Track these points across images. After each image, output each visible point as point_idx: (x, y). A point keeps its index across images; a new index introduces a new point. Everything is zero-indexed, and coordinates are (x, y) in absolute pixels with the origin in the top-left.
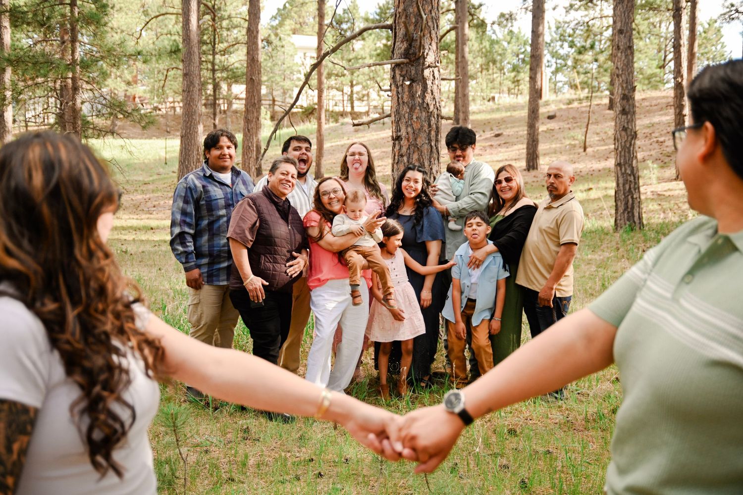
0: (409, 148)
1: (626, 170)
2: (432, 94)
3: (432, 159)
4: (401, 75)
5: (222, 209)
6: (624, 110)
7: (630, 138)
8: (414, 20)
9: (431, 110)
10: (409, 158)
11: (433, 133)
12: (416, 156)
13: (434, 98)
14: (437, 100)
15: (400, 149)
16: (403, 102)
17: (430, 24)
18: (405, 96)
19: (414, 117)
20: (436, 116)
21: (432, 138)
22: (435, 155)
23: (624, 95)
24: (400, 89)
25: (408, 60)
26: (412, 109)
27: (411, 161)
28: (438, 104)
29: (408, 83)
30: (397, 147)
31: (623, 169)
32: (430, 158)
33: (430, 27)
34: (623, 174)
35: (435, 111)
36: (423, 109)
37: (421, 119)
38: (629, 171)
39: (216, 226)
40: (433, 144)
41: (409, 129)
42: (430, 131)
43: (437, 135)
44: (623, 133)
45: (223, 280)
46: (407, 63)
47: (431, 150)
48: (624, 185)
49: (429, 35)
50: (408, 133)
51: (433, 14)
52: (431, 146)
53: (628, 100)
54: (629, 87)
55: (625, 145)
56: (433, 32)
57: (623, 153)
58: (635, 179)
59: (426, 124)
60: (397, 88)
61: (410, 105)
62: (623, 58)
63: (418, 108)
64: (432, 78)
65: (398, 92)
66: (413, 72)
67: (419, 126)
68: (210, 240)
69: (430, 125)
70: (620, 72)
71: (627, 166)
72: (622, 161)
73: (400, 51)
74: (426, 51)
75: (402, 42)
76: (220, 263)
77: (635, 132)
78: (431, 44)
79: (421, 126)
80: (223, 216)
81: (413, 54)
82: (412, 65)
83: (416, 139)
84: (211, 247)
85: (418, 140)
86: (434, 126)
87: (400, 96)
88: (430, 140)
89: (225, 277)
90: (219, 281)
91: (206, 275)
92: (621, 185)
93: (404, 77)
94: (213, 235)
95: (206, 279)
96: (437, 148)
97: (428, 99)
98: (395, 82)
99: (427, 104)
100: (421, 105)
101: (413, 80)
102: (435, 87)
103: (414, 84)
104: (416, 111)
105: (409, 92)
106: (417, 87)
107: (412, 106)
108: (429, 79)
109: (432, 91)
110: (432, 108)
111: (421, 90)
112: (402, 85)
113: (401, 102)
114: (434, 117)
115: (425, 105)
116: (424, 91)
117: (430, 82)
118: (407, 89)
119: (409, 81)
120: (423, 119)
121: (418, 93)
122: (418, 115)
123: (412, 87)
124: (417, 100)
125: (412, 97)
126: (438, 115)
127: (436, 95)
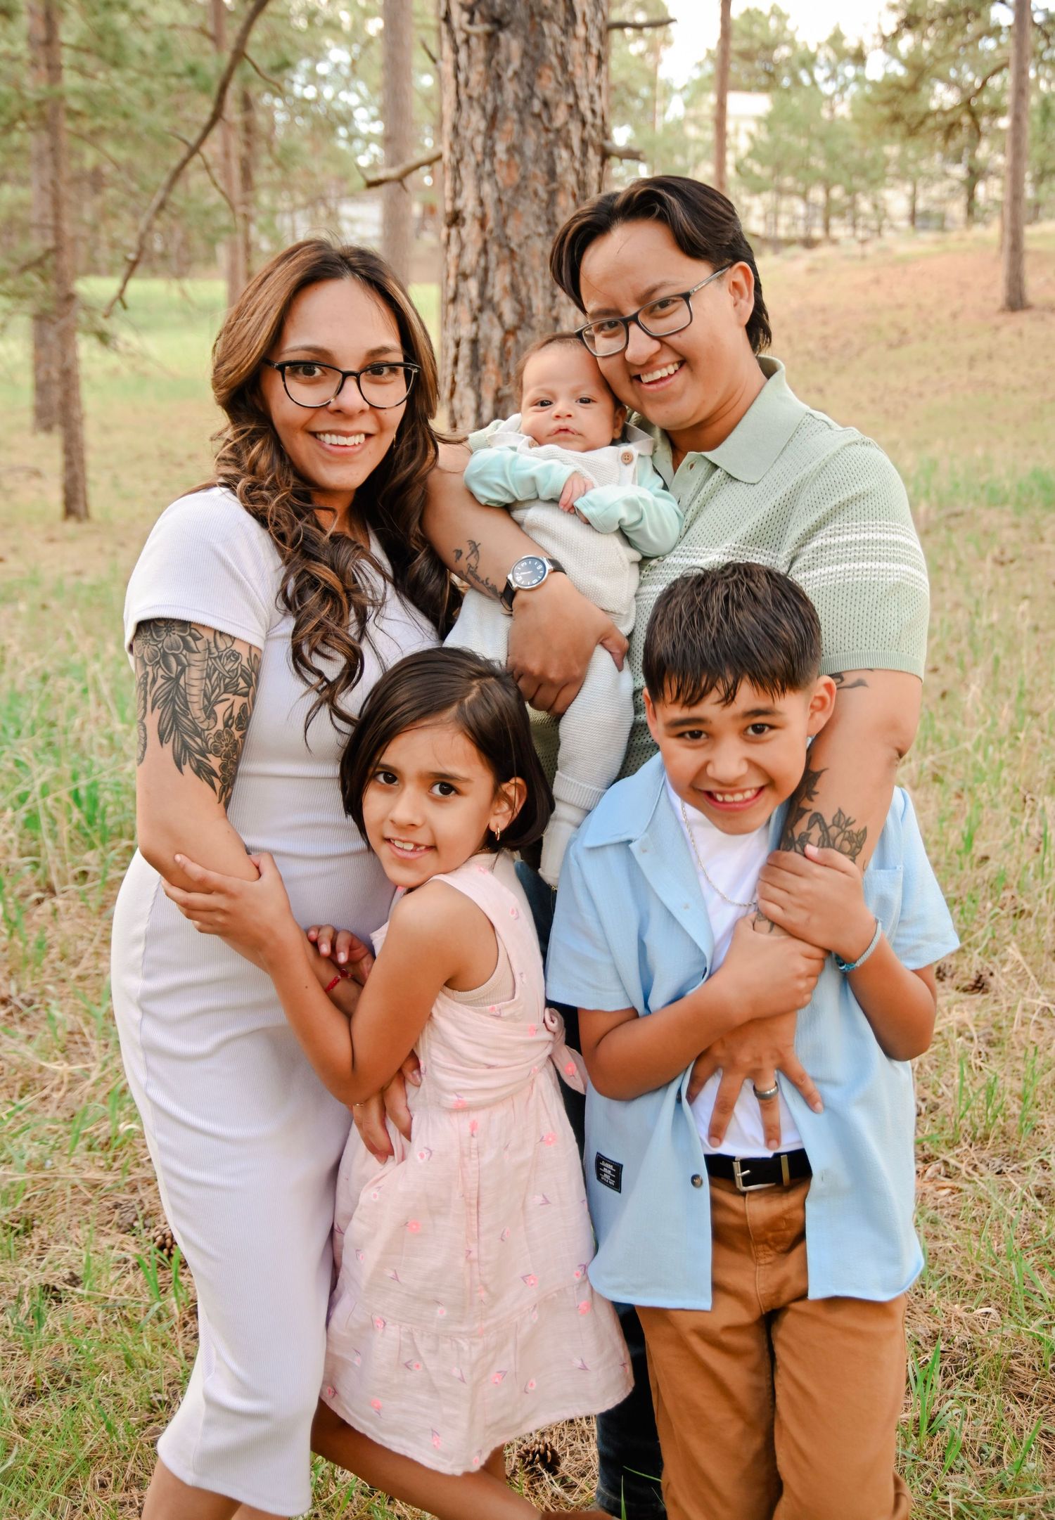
0: (484, 251)
2: (564, 69)
4: (464, 6)
9: (558, 123)
10: (484, 283)
12: (500, 279)
13: (571, 85)
14: (584, 93)
15: (460, 256)
16: (470, 98)
18: (473, 82)
19: (500, 148)
20: (576, 143)
24: (463, 55)
26: (493, 121)
27: (489, 293)
28: (584, 105)
29: (483, 29)
30: (454, 249)
35: (575, 129)
36: (529, 120)
37: (522, 154)
41: (487, 188)
42: (552, 194)
50: (481, 203)
59: (539, 171)
60: (456, 51)
61: (489, 107)
63: (514, 115)
64: (560, 12)
65: (457, 67)
67: (517, 178)
69: (552, 174)
79: (524, 178)
83: (504, 222)
85: (511, 223)
86: (571, 179)
87: (462, 77)
93: (471, 10)
97: (547, 86)
98: (451, 31)
99: (546, 104)
100: (523, 106)
101: (498, 23)
102: (576, 47)
103: (503, 36)
104: (508, 126)
105: (488, 62)
106: (512, 45)
107: (496, 109)
108: (550, 18)
109: (563, 60)
110: (561, 115)
111: (525, 54)
112: (467, 41)
113: (464, 98)
114: (569, 147)
115: (537, 106)
116: (534, 58)
117: (556, 30)
118: (480, 53)
119: (487, 27)
120: (529, 150)
121: (516, 64)
122: (514, 139)
123: (497, 44)
124: (511, 89)
125: (495, 81)
126: (584, 143)
127: (579, 73)
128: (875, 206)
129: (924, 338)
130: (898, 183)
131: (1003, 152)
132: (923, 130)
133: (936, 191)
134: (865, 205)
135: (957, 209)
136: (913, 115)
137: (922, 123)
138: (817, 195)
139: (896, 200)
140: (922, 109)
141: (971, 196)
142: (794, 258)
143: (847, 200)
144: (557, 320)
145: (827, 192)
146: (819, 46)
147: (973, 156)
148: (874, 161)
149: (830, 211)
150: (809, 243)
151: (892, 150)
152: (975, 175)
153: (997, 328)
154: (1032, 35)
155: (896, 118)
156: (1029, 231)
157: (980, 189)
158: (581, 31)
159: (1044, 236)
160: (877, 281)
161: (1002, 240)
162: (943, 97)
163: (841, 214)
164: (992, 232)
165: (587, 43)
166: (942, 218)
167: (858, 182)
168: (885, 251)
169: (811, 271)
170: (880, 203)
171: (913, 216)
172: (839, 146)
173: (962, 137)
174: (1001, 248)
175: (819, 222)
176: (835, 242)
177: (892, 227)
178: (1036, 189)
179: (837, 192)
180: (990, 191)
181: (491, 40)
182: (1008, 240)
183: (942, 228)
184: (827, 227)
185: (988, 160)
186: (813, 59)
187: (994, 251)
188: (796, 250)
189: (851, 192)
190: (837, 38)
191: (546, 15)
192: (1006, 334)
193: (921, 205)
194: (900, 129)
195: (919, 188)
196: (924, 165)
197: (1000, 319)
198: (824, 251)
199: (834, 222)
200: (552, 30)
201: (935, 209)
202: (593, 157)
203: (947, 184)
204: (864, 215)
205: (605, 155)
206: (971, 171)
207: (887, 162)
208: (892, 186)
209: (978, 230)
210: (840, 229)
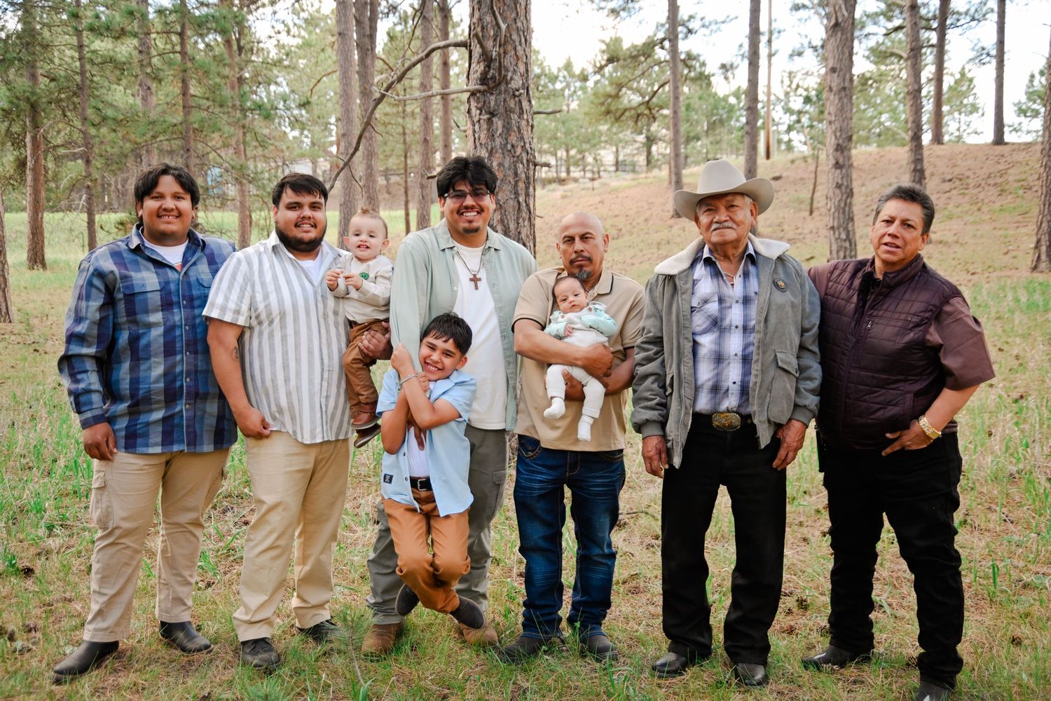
1: (840, 234)
2: (520, 132)
3: (521, 220)
4: (477, 108)
5: (155, 311)
6: (837, 163)
7: (845, 196)
8: (492, 33)
9: (518, 154)
11: (521, 185)
13: (522, 138)
14: (527, 141)
16: (481, 143)
17: (515, 37)
18: (482, 136)
20: (525, 161)
21: (520, 192)
22: (524, 215)
23: (838, 145)
24: (477, 127)
25: (485, 87)
26: (492, 153)
28: (527, 146)
29: (486, 117)
31: (837, 233)
32: (518, 219)
33: (514, 41)
34: (837, 239)
35: (524, 155)
36: (506, 153)
37: (503, 166)
38: (843, 236)
39: (143, 342)
40: (521, 199)
42: (516, 182)
43: (527, 188)
44: (837, 191)
45: (156, 445)
46: (485, 91)
47: (519, 209)
48: (838, 252)
49: (513, 53)
51: (519, 24)
52: (519, 203)
53: (842, 152)
54: (844, 136)
55: (839, 205)
56: (519, 48)
57: (836, 214)
58: (851, 245)
59: (511, 173)
60: (474, 125)
61: (489, 147)
62: (837, 101)
63: (500, 151)
64: (517, 109)
65: (474, 131)
66: (492, 103)
68: (134, 368)
69: (516, 174)
70: (833, 118)
71: (841, 230)
72: (836, 224)
73: (475, 76)
74: (510, 74)
75: (479, 62)
76: (151, 411)
77: (851, 190)
78: (516, 65)
79: (504, 175)
80: (156, 325)
81: (492, 78)
82: (492, 94)
84: (135, 382)
86: (523, 176)
87: (477, 136)
88: (517, 194)
89: (159, 439)
90: (147, 445)
91: (123, 433)
92: (834, 252)
93: (481, 109)
94: (138, 359)
95: (122, 442)
96: (528, 205)
97: (513, 139)
98: (471, 117)
99: (513, 146)
100: (504, 147)
101: (492, 114)
102: (524, 123)
103: (494, 120)
104: (498, 155)
105: (488, 130)
106: (498, 123)
107: (492, 148)
108: (514, 112)
109: (519, 128)
110: (519, 150)
111: (504, 126)
112: (479, 121)
113: (478, 144)
114: (522, 163)
115: (509, 147)
116: (507, 128)
117: (516, 117)
118: (485, 126)
119: (488, 116)
120: (507, 165)
121: (500, 131)
122: (500, 160)
123: (492, 122)
124: (498, 141)
125: (492, 137)
126: (528, 161)
127: (525, 133)
128: (595, 159)
129: (631, 233)
130: (608, 146)
131: (668, 129)
132: (623, 118)
133: (628, 150)
134: (590, 159)
135: (642, 159)
136: (617, 109)
137: (623, 114)
138: (561, 153)
139: (607, 156)
140: (621, 107)
141: (649, 153)
142: (554, 190)
143: (579, 156)
144: (519, 233)
145: (567, 151)
146: (559, 70)
147: (648, 130)
148: (593, 134)
149: (569, 163)
150: (562, 181)
151: (604, 128)
152: (651, 140)
153: (671, 227)
154: (680, 66)
155: (608, 112)
156: (684, 172)
157: (654, 148)
158: (525, 117)
159: (692, 175)
160: (602, 202)
161: (671, 179)
162: (631, 98)
163: (576, 164)
164: (664, 173)
165: (528, 121)
166: (634, 165)
167: (585, 146)
168: (604, 184)
169: (564, 197)
170: (598, 157)
171: (617, 164)
172: (572, 125)
173: (644, 120)
174: (670, 183)
175: (564, 169)
176: (576, 180)
177: (605, 171)
178: (685, 148)
179: (573, 152)
180: (661, 149)
181: (489, 121)
182: (674, 179)
183: (634, 171)
184: (568, 172)
185: (658, 131)
186: (557, 77)
187: (666, 184)
188: (554, 186)
189: (580, 152)
190: (568, 66)
191: (512, 111)
192: (675, 230)
193: (621, 158)
194: (610, 118)
195: (620, 149)
196: (621, 136)
197: (672, 221)
198: (571, 186)
199: (572, 168)
200: (514, 117)
201: (629, 159)
202: (532, 167)
203: (637, 145)
204: (589, 164)
205: (535, 165)
206: (648, 138)
207: (601, 134)
208: (605, 148)
209: (655, 172)
210: (576, 172)
